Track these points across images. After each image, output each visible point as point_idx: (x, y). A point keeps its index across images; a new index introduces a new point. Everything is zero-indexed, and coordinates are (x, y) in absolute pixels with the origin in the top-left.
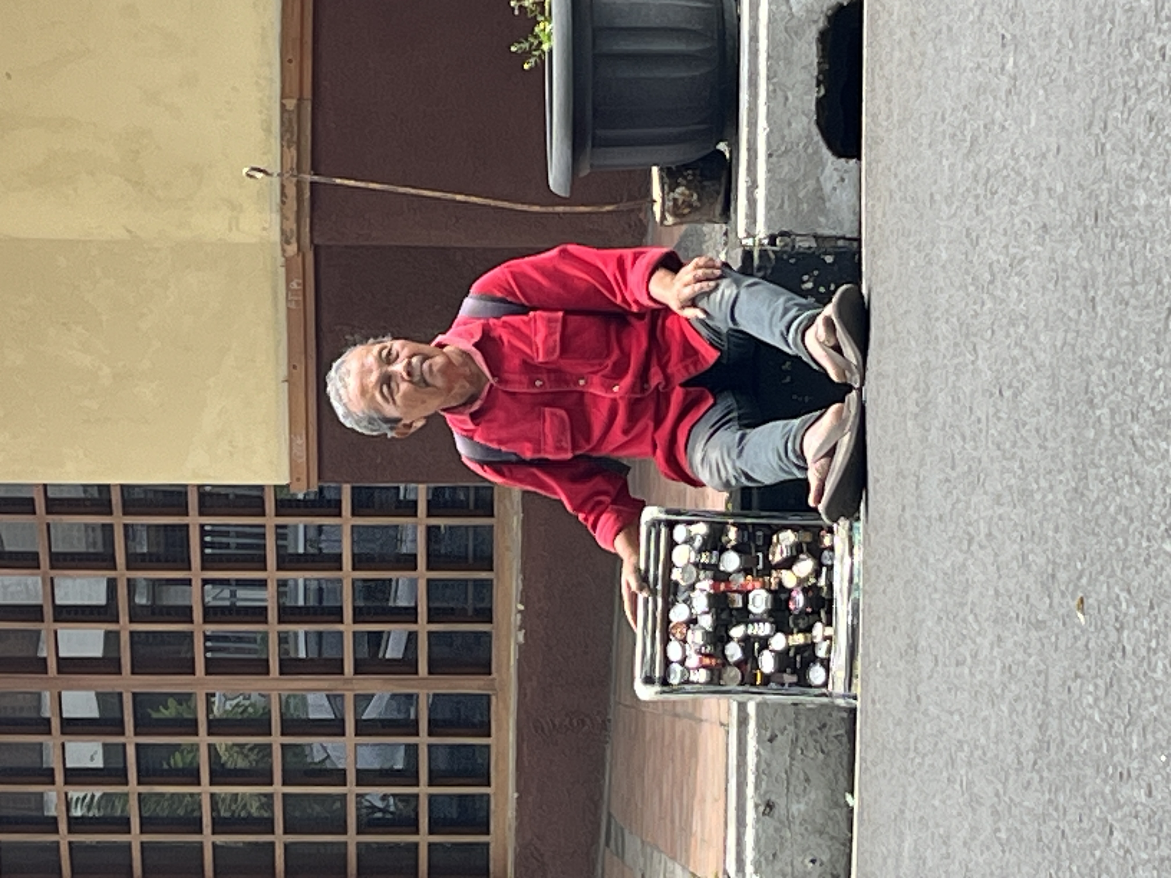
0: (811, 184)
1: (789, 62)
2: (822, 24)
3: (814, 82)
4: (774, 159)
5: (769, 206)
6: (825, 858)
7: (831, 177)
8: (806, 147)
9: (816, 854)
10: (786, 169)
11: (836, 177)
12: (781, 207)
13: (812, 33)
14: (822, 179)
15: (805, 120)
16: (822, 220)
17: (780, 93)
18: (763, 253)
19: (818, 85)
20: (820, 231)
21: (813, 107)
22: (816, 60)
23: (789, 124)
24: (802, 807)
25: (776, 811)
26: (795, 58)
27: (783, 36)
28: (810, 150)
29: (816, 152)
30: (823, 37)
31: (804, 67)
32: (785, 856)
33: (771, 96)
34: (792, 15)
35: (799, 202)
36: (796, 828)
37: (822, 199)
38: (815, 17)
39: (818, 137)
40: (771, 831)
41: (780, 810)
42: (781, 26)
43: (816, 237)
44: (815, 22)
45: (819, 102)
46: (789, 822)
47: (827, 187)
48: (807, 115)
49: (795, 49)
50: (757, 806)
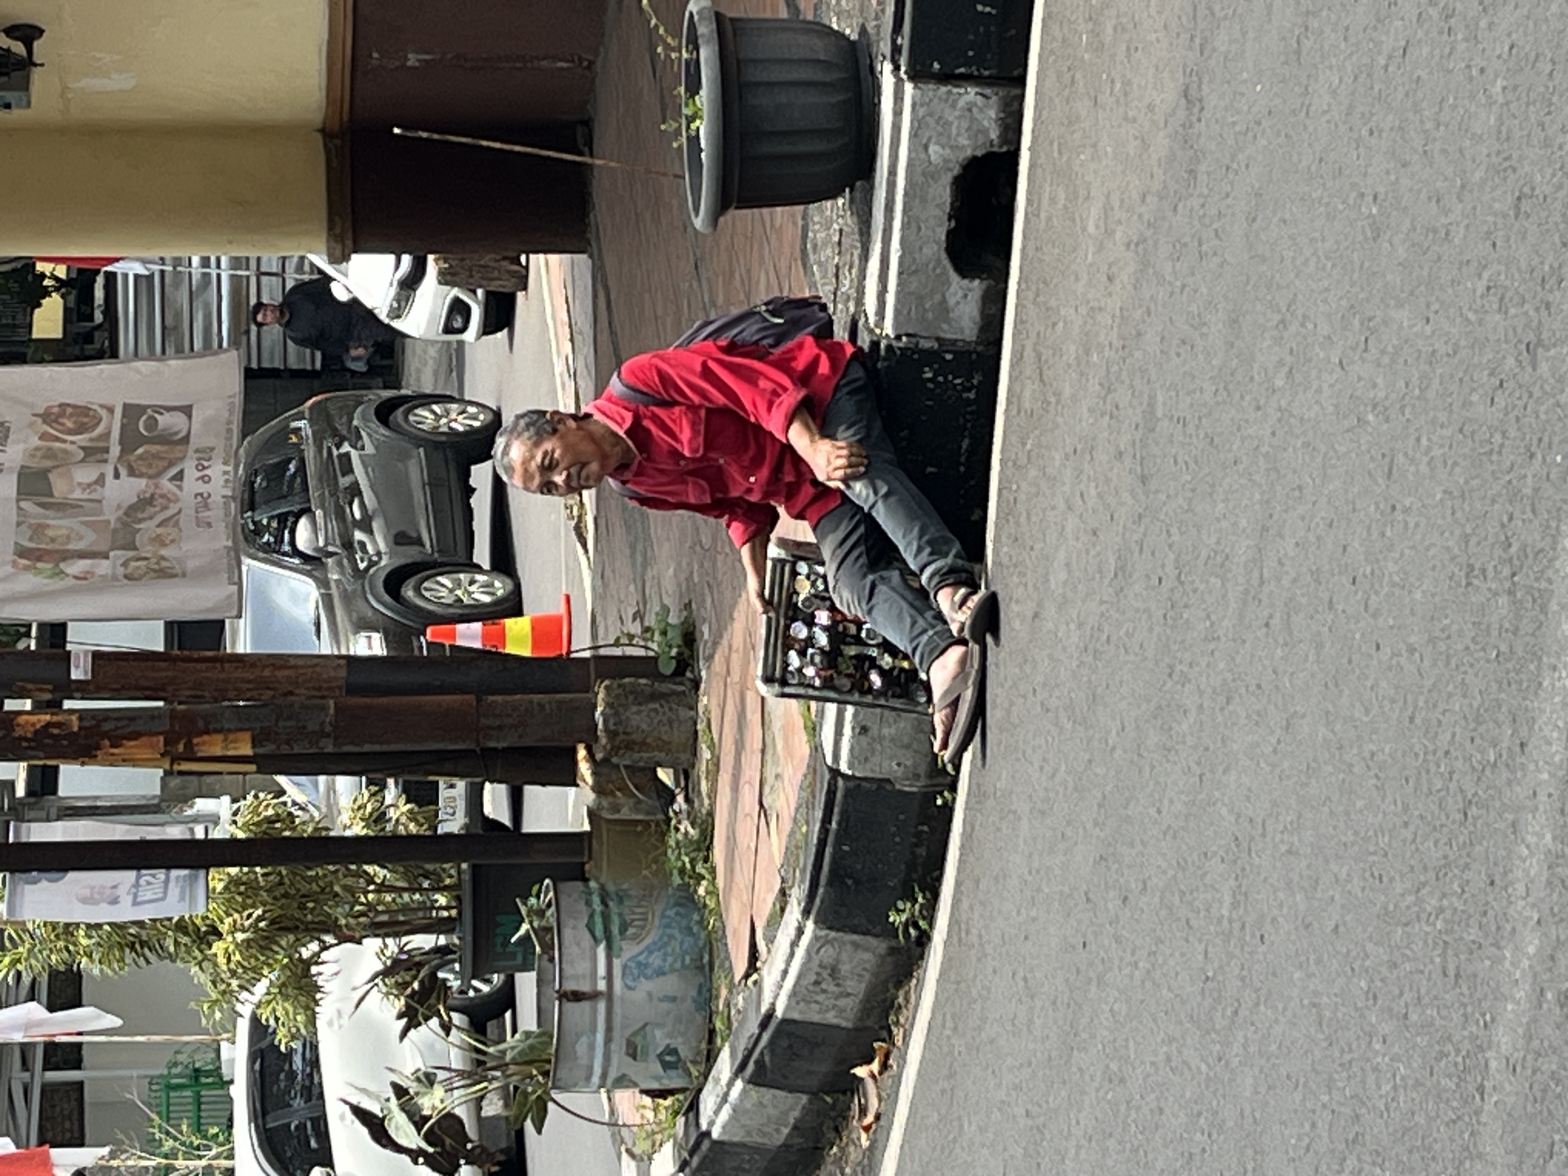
0: (938, 297)
1: (924, 200)
2: (957, 171)
3: (946, 217)
4: (904, 276)
5: (897, 312)
6: (909, 763)
7: (955, 294)
8: (934, 269)
9: (902, 760)
10: (915, 284)
11: (960, 293)
12: (909, 313)
13: (947, 179)
14: (947, 295)
15: (936, 247)
16: (945, 326)
17: (914, 225)
18: (889, 347)
19: (949, 220)
20: (942, 335)
21: (943, 238)
22: (949, 200)
23: (921, 249)
24: (893, 731)
25: (870, 733)
26: (929, 197)
27: (921, 179)
28: (938, 271)
29: (944, 273)
30: (957, 182)
31: (937, 206)
32: (876, 759)
33: (904, 227)
34: (930, 163)
35: (925, 310)
36: (886, 743)
37: (947, 311)
38: (951, 165)
39: (946, 262)
40: (864, 744)
41: (874, 731)
42: (919, 170)
43: (938, 339)
44: (950, 170)
45: (950, 233)
46: (881, 738)
47: (952, 302)
48: (937, 243)
49: (931, 190)
50: (853, 728)
